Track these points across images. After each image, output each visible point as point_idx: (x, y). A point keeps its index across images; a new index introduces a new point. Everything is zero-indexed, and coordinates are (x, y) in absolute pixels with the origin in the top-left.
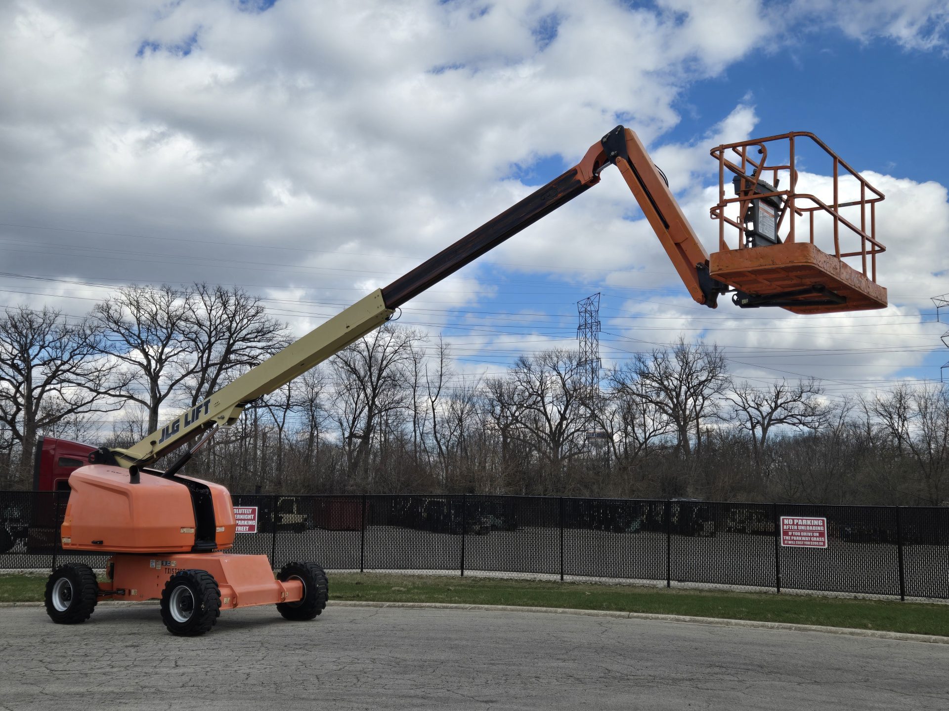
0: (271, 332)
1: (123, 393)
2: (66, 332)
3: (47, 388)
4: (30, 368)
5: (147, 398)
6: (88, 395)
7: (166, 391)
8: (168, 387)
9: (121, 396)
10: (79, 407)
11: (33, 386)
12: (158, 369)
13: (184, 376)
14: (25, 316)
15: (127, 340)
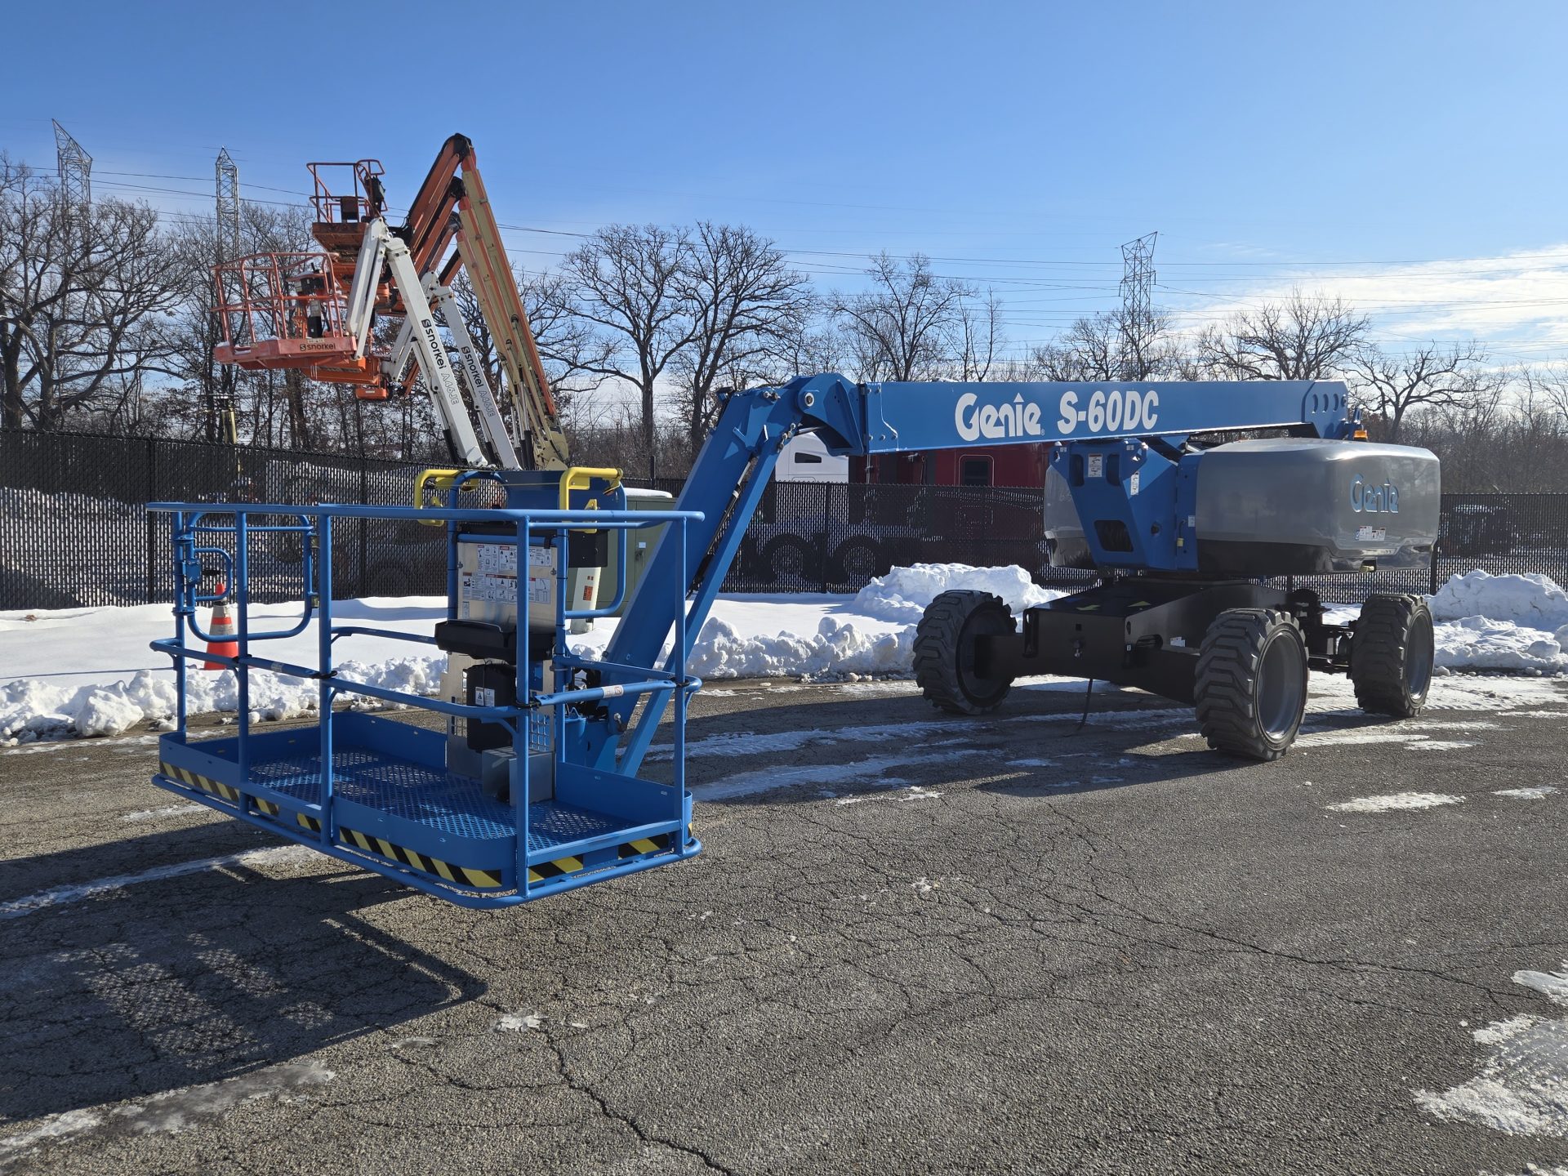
5: (639, 374)
7: (660, 364)
12: (648, 335)
13: (679, 345)
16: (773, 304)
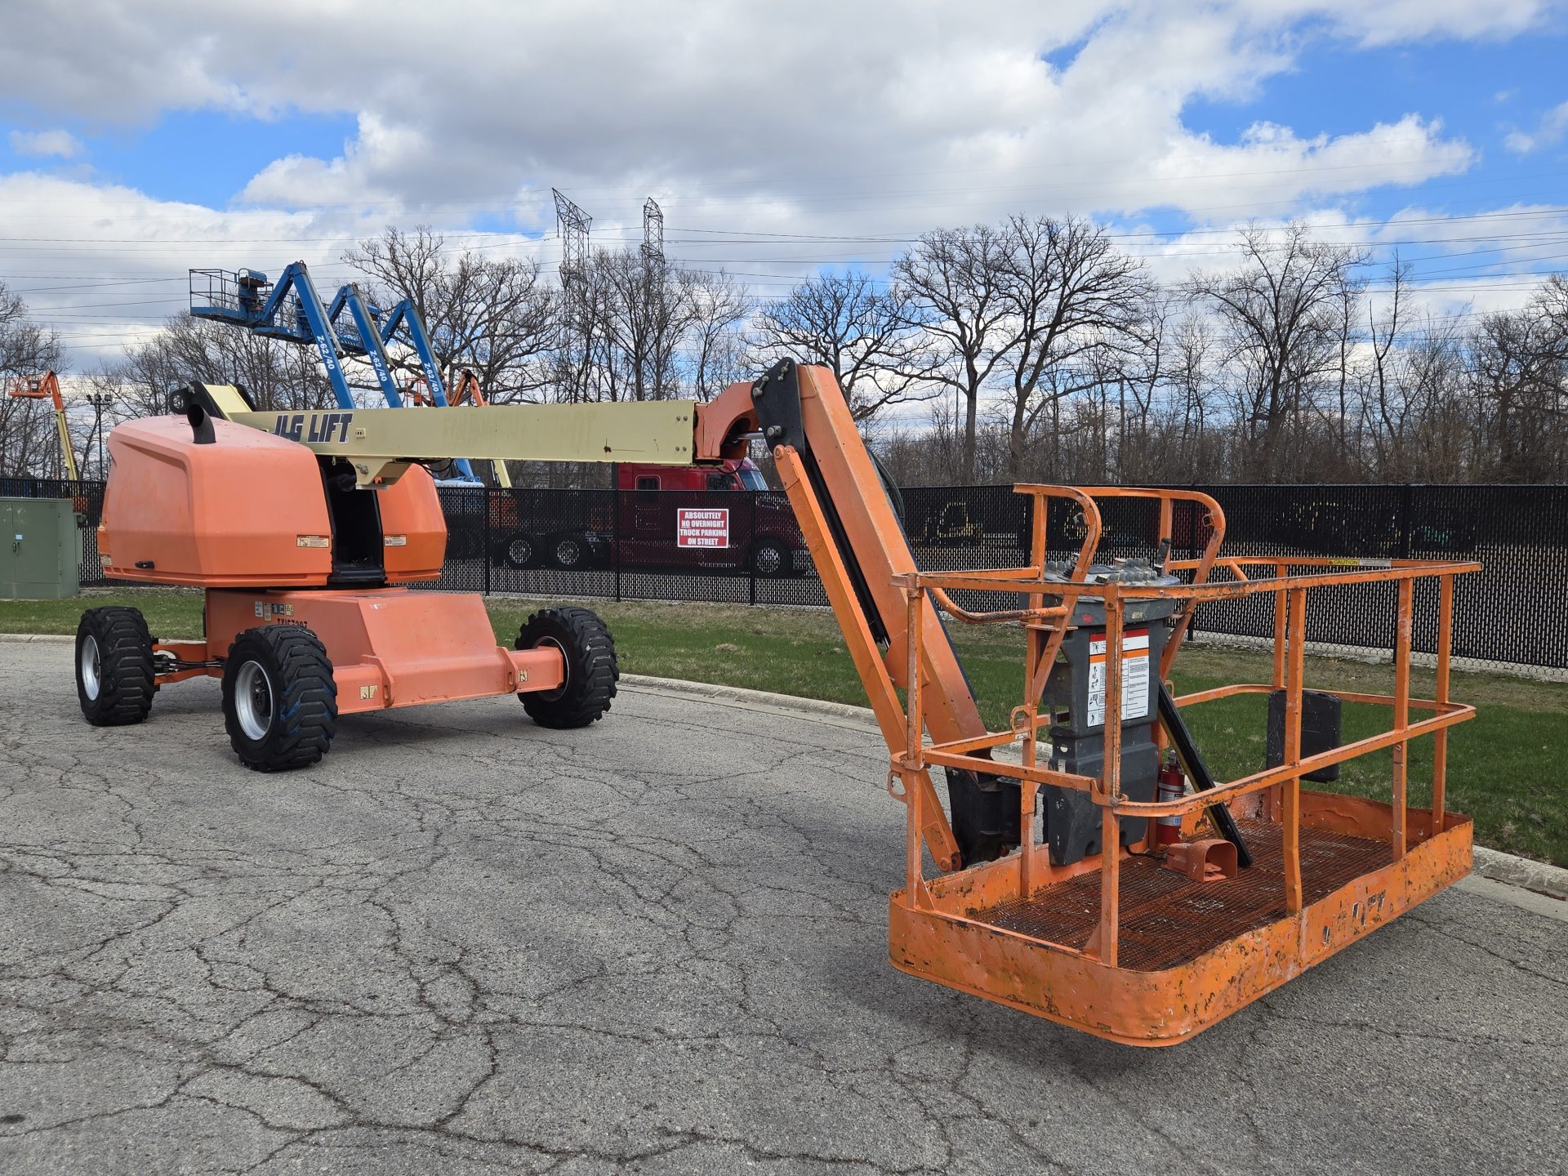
0: (1119, 274)
1: (933, 375)
2: (872, 301)
3: (858, 375)
4: (837, 352)
5: (964, 380)
6: (899, 381)
7: (985, 369)
8: (988, 362)
9: (932, 378)
10: (891, 395)
11: (842, 373)
12: (974, 339)
13: (1008, 347)
14: (828, 286)
15: (938, 306)
16: (1104, 295)
